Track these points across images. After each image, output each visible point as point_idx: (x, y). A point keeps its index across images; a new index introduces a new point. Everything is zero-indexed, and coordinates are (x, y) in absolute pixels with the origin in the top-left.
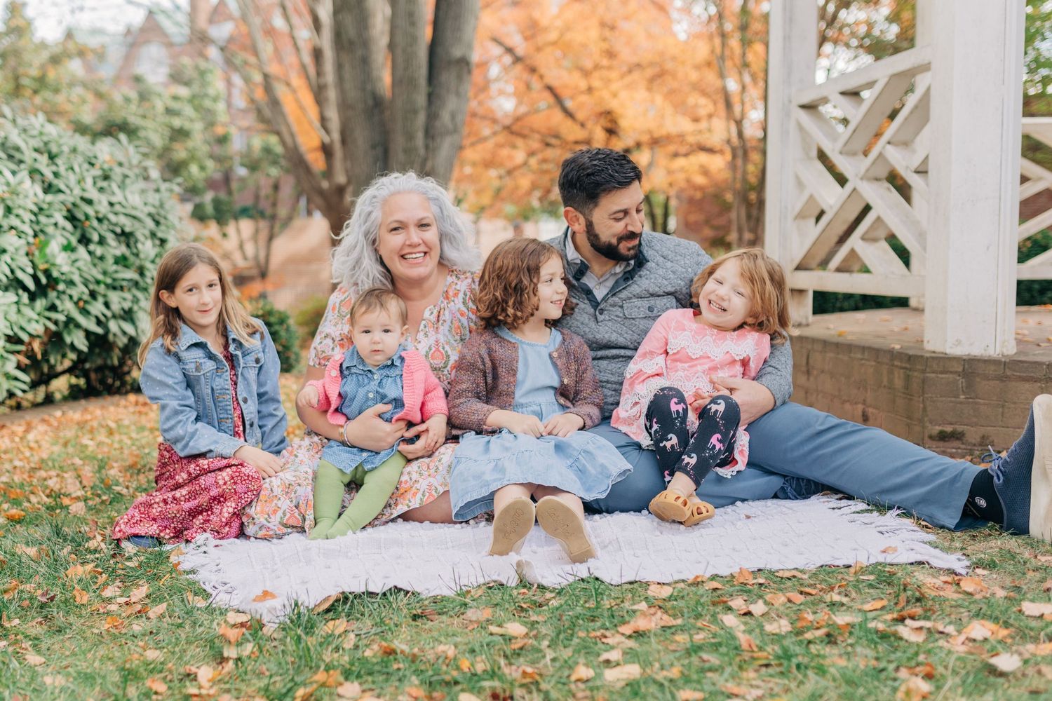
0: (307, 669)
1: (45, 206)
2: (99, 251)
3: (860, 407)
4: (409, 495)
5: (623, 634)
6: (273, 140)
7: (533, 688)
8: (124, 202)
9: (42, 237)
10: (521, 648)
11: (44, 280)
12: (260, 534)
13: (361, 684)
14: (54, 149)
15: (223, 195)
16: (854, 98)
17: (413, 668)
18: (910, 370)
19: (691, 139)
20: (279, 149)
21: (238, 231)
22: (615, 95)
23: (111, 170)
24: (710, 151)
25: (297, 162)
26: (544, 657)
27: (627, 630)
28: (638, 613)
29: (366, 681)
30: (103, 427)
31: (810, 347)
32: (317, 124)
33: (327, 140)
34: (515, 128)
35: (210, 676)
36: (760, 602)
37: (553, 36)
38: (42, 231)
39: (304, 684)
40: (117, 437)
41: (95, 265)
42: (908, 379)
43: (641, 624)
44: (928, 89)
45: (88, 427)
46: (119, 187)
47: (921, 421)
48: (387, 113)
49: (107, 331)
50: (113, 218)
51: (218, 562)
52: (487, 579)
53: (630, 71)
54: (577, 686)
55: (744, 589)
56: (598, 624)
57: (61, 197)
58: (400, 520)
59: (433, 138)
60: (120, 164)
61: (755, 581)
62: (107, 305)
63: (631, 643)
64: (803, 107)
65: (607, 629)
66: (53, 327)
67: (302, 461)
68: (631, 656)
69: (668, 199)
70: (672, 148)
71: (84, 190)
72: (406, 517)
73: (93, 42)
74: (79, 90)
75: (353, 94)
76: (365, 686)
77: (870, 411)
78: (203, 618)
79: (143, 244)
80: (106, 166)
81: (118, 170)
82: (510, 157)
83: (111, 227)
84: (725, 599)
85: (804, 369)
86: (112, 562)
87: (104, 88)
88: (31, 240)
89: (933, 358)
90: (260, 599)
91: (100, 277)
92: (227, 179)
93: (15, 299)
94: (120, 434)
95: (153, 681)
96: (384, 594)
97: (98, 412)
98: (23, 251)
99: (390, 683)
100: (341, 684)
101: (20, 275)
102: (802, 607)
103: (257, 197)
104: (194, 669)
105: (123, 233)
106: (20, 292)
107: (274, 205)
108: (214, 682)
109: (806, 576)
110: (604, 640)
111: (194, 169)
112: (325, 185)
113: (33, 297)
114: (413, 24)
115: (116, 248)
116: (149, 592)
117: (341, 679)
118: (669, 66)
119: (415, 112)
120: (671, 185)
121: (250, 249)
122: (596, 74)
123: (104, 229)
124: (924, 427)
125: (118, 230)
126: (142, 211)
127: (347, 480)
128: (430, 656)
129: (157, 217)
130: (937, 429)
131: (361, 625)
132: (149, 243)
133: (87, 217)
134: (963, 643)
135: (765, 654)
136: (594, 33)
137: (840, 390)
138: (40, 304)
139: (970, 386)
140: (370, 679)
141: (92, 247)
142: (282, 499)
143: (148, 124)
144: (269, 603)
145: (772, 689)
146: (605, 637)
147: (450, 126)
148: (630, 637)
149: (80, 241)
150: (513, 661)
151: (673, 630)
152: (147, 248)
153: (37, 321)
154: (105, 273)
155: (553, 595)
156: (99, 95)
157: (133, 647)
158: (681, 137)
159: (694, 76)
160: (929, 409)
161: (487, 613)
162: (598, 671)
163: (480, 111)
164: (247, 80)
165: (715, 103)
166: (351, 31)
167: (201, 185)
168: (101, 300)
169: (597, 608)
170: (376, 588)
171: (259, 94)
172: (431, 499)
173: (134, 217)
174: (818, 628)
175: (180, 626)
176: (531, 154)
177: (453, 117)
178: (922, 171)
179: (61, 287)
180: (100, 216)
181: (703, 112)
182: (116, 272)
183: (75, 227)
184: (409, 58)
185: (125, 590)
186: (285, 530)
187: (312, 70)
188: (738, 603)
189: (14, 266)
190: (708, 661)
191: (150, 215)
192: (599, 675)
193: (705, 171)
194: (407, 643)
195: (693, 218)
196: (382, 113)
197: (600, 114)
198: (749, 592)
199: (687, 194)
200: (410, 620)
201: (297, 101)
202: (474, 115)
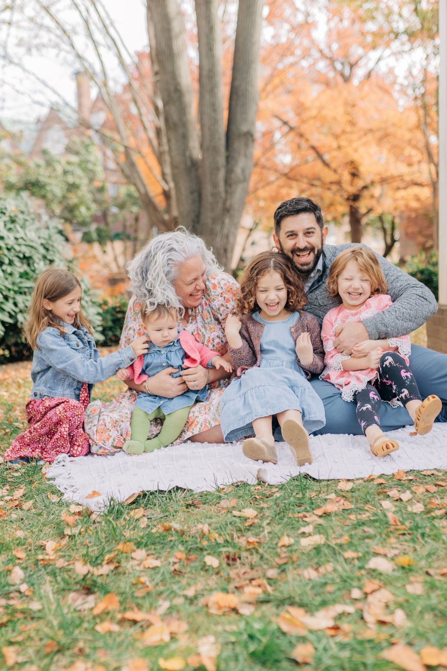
0: (114, 542)
2: (9, 269)
4: (193, 426)
5: (317, 515)
6: (132, 189)
7: (254, 551)
8: (25, 237)
10: (251, 526)
12: (100, 451)
13: (147, 551)
15: (102, 226)
17: (181, 540)
19: (407, 178)
20: (136, 194)
21: (113, 249)
22: (356, 150)
23: (16, 216)
24: (420, 185)
25: (147, 203)
26: (264, 531)
27: (319, 512)
28: (328, 501)
29: (151, 549)
30: (14, 382)
32: (159, 177)
33: (166, 188)
34: (291, 175)
35: (54, 547)
36: (408, 492)
37: (314, 112)
39: (110, 552)
40: (23, 389)
41: (7, 279)
43: (330, 508)
45: (5, 383)
46: (21, 227)
48: (200, 171)
49: (17, 322)
50: (17, 248)
51: (69, 472)
52: (235, 481)
53: (365, 134)
54: (282, 550)
55: (400, 484)
56: (303, 508)
58: (189, 442)
59: (230, 186)
60: (22, 212)
61: (406, 478)
62: (15, 304)
63: (321, 521)
65: (308, 512)
67: (124, 406)
68: (319, 529)
69: (394, 217)
70: (395, 184)
72: (192, 439)
73: (15, 129)
74: (7, 161)
75: (178, 159)
76: (150, 552)
78: (55, 508)
79: (38, 264)
80: (12, 215)
81: (20, 216)
82: (288, 195)
83: (17, 254)
84: (385, 490)
86: (5, 473)
87: (22, 159)
90: (90, 496)
91: (10, 286)
92: (105, 215)
94: (25, 387)
95: (18, 551)
96: (170, 491)
97: (13, 373)
99: (164, 550)
100: (134, 551)
102: (435, 494)
103: (125, 226)
104: (44, 543)
105: (25, 257)
107: (136, 231)
108: (56, 551)
109: (440, 474)
110: (305, 519)
111: (83, 209)
112: (166, 217)
114: (215, 111)
115: (20, 267)
116: (25, 492)
117: (134, 547)
118: (391, 130)
119: (218, 169)
120: (395, 209)
121: (121, 260)
122: (343, 137)
123: (11, 255)
125: (21, 256)
126: (36, 243)
127: (152, 417)
128: (193, 531)
129: (47, 246)
131: (153, 512)
132: (42, 263)
135: (404, 527)
136: (341, 110)
140: (153, 547)
141: (4, 267)
142: (112, 431)
143: (53, 181)
144: (96, 499)
145: (405, 549)
146: (306, 517)
147: (241, 177)
148: (320, 517)
150: (244, 534)
151: (349, 511)
152: (40, 266)
154: (13, 284)
155: (277, 490)
156: (20, 164)
157: (9, 529)
158: (401, 177)
159: (408, 136)
161: (233, 502)
162: (297, 539)
163: (268, 164)
164: (114, 151)
165: (422, 154)
166: (175, 117)
167: (88, 220)
168: (11, 301)
169: (303, 498)
170: (164, 487)
171: (122, 159)
172: (206, 429)
173: (32, 247)
174: (440, 509)
175: (40, 515)
177: (243, 170)
180: (9, 247)
182: (21, 282)
184: (213, 133)
185: (11, 491)
186: (116, 450)
187: (155, 142)
188: (394, 493)
190: (368, 532)
191: (42, 244)
192: (297, 542)
193: (417, 199)
194: (181, 522)
195: (411, 230)
196: (197, 170)
197: (347, 163)
198: (402, 485)
199: (406, 214)
200: (184, 508)
201: (146, 163)
202: (264, 167)
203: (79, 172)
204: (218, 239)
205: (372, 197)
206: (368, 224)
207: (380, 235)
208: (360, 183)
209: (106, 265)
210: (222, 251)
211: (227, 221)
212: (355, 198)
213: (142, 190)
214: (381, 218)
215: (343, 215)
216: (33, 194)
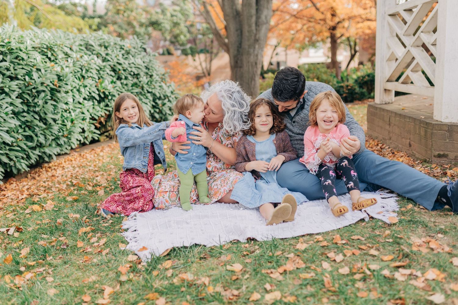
1: (102, 67)
2: (125, 82)
3: (408, 141)
4: (218, 195)
5: (279, 272)
8: (135, 63)
9: (101, 79)
10: (236, 280)
11: (102, 96)
13: (166, 299)
14: (107, 44)
15: (194, 46)
16: (409, 12)
17: (189, 291)
18: (427, 128)
19: (364, 17)
20: (210, 28)
23: (130, 50)
24: (371, 20)
25: (216, 33)
26: (243, 285)
27: (281, 270)
28: (288, 260)
29: (169, 297)
31: (390, 115)
34: (297, 16)
35: (109, 293)
36: (341, 255)
38: (101, 77)
41: (123, 88)
42: (426, 132)
43: (288, 266)
44: (437, 10)
46: (133, 57)
47: (431, 149)
48: (241, 17)
50: (130, 69)
52: (233, 239)
55: (336, 247)
56: (272, 265)
57: (109, 63)
61: (341, 242)
63: (281, 278)
64: (390, 15)
65: (274, 269)
66: (107, 113)
68: (279, 286)
69: (356, 39)
70: (357, 20)
71: (118, 60)
75: (228, 10)
76: (168, 300)
77: (412, 143)
79: (143, 78)
80: (127, 49)
81: (133, 50)
82: (296, 27)
83: (129, 73)
84: (327, 252)
85: (388, 123)
88: (97, 81)
89: (436, 124)
90: (142, 250)
92: (195, 39)
93: (92, 103)
95: (86, 296)
96: (191, 247)
98: (94, 86)
99: (178, 299)
100: (158, 299)
101: (93, 94)
102: (358, 258)
103: (206, 46)
104: (105, 287)
105: (134, 74)
106: (94, 100)
107: (212, 48)
108: (111, 295)
109: (364, 239)
110: (271, 275)
111: (182, 37)
113: (99, 102)
115: (131, 81)
116: (106, 241)
117: (158, 296)
119: (251, 16)
120: (357, 34)
121: (204, 65)
123: (126, 74)
124: (432, 152)
125: (132, 73)
126: (142, 66)
128: (198, 283)
129: (148, 67)
130: (437, 153)
131: (178, 263)
132: (145, 77)
133: (119, 70)
134: (423, 282)
135: (334, 288)
137: (401, 133)
138: (102, 104)
139: (451, 136)
140: (171, 296)
141: (122, 81)
144: (144, 252)
146: (272, 273)
147: (265, 21)
148: (281, 274)
149: (117, 79)
151: (301, 270)
153: (101, 111)
155: (259, 246)
158: (360, 16)
160: (434, 145)
161: (228, 257)
162: (262, 295)
163: (285, 10)
167: (185, 42)
169: (273, 256)
170: (187, 244)
171: (202, 9)
173: (139, 68)
174: (360, 273)
176: (304, 25)
177: (266, 17)
178: (434, 45)
179: (110, 97)
180: (125, 69)
181: (368, 6)
183: (115, 74)
185: (99, 239)
188: (332, 254)
189: (91, 91)
190: (310, 291)
191: (145, 66)
192: (262, 298)
193: (369, 28)
194: (193, 273)
195: (365, 46)
196: (239, 17)
197: (329, 9)
198: (338, 248)
199: (363, 37)
200: (198, 259)
201: (215, 11)
202: (282, 11)
203: (179, 15)
204: (252, 57)
205: (344, 27)
206: (341, 43)
207: (348, 48)
208: (337, 20)
209: (196, 68)
210: (254, 64)
211: (257, 46)
212: (334, 28)
213: (213, 27)
214: (348, 39)
215: (327, 38)
216: (155, 29)
